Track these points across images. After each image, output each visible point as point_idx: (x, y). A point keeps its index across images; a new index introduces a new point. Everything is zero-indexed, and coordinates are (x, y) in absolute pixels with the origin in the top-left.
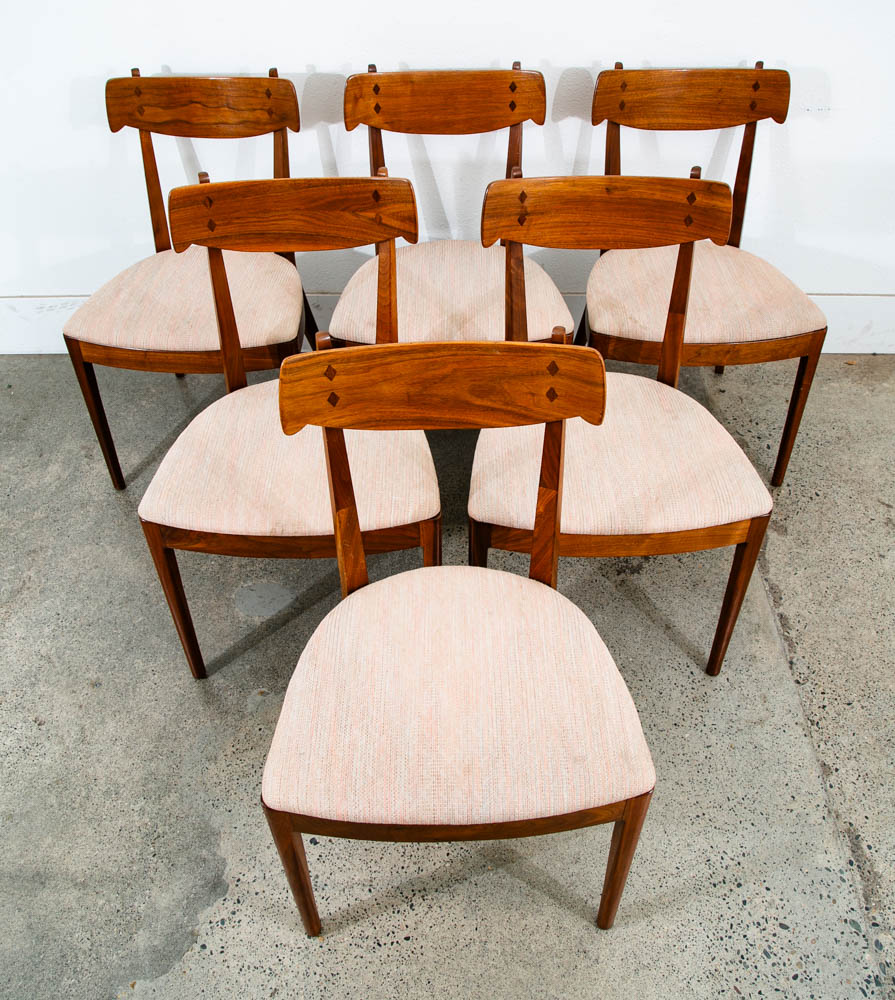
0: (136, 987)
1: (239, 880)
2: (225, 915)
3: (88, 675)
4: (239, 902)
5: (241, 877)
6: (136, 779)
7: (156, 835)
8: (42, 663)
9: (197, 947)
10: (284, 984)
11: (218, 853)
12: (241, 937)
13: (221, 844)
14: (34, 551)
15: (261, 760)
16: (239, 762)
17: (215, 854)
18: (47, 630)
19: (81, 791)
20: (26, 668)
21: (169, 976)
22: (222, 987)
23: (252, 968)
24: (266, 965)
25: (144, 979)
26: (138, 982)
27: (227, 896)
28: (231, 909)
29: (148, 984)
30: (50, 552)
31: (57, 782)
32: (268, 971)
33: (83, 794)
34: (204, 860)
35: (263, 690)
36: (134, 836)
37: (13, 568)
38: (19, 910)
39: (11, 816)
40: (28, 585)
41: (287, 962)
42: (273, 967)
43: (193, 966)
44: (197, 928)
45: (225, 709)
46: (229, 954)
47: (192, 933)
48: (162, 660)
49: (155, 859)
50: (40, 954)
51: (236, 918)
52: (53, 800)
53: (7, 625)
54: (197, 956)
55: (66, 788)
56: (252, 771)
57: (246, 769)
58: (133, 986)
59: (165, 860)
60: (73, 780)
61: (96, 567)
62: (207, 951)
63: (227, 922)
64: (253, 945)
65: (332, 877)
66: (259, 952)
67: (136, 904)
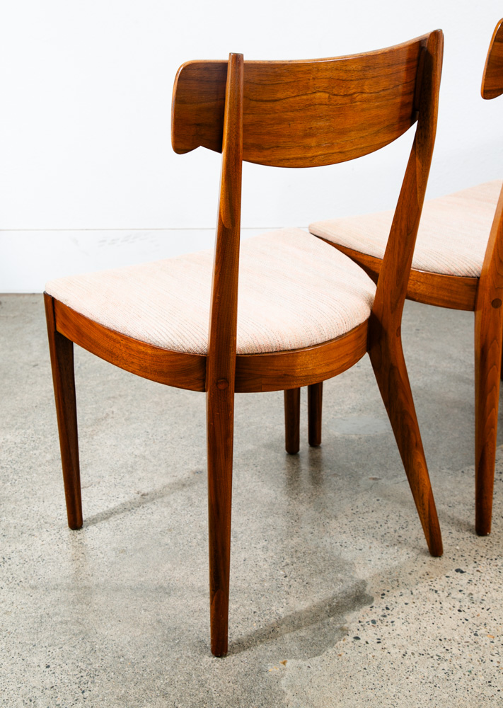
0: (288, 664)
1: (383, 594)
2: (374, 617)
3: (186, 467)
4: (387, 609)
5: (385, 592)
6: (253, 528)
7: (284, 564)
8: (137, 460)
9: (350, 639)
10: (458, 667)
11: (355, 576)
12: (398, 632)
13: (358, 570)
14: (114, 397)
15: (385, 518)
16: (360, 519)
17: (352, 577)
18: (137, 441)
19: (196, 535)
20: (121, 462)
21: (323, 656)
22: (387, 667)
23: (416, 655)
24: (433, 653)
25: (296, 658)
26: (288, 660)
27: (373, 604)
28: (382, 613)
29: (300, 662)
30: (130, 398)
31: (170, 530)
32: (436, 657)
33: (199, 537)
34: (342, 581)
35: (374, 477)
36: (261, 564)
37: (94, 406)
38: (145, 610)
39: (123, 551)
40: (111, 415)
41: (455, 651)
42: (442, 655)
43: (349, 652)
44: (346, 625)
45: (337, 487)
46: (388, 643)
47: (342, 629)
48: (262, 458)
49: (287, 579)
50: (174, 640)
51: (389, 619)
52: (167, 540)
53: (95, 437)
54: (351, 644)
55: (180, 534)
56: (378, 525)
57: (369, 524)
58: (284, 663)
59: (298, 580)
60: (186, 528)
61: (180, 406)
62: (362, 641)
63: (379, 623)
64: (412, 638)
65: (489, 595)
66: (421, 643)
67: (273, 608)
